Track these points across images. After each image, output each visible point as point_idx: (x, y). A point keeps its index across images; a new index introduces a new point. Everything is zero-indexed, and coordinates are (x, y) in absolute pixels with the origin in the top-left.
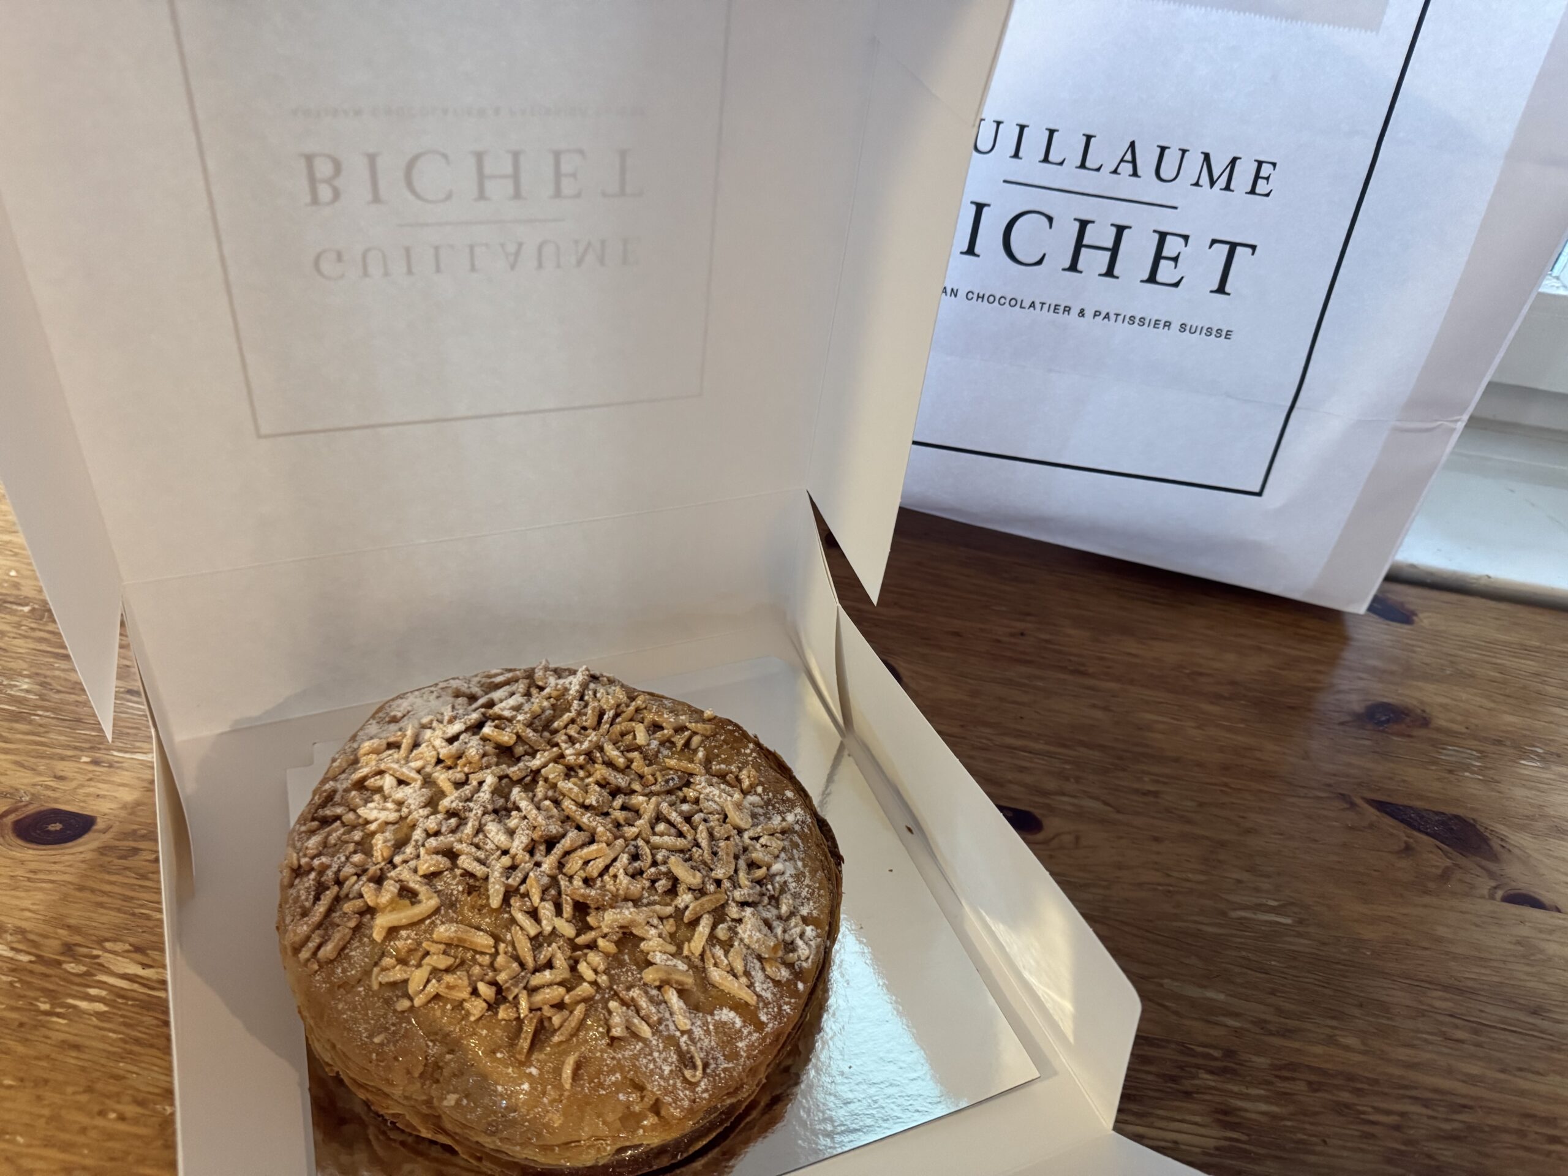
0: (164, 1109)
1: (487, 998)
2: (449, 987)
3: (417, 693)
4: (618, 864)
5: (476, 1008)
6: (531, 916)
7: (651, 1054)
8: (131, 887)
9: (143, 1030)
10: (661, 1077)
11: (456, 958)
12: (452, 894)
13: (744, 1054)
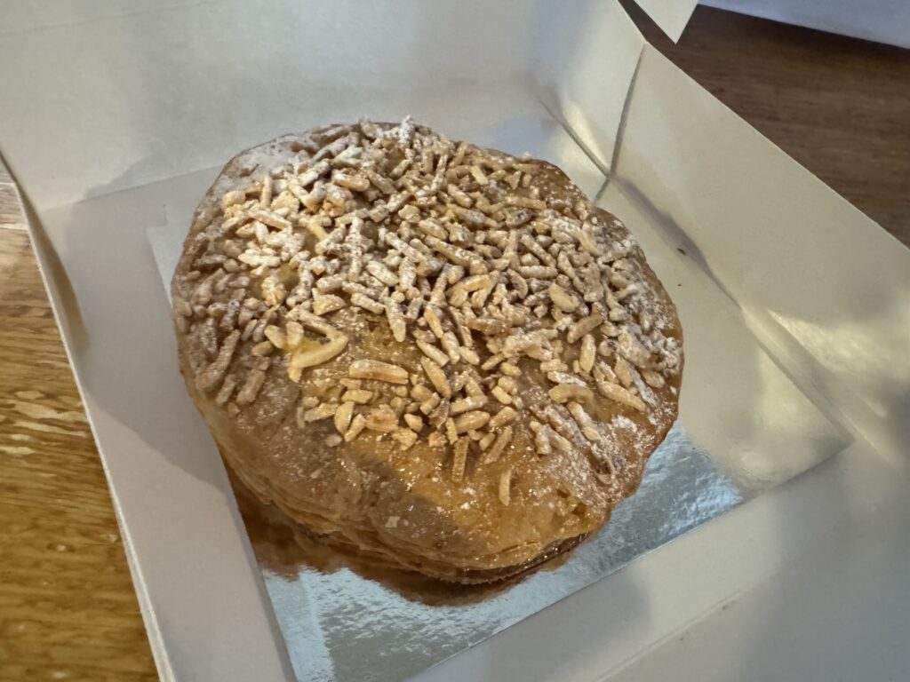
0: (109, 537)
1: (415, 428)
2: (377, 421)
3: (259, 148)
4: (497, 293)
5: (407, 438)
6: (437, 347)
7: (570, 465)
8: (29, 340)
9: (71, 467)
10: (580, 483)
11: (373, 391)
12: (355, 331)
13: (641, 454)
